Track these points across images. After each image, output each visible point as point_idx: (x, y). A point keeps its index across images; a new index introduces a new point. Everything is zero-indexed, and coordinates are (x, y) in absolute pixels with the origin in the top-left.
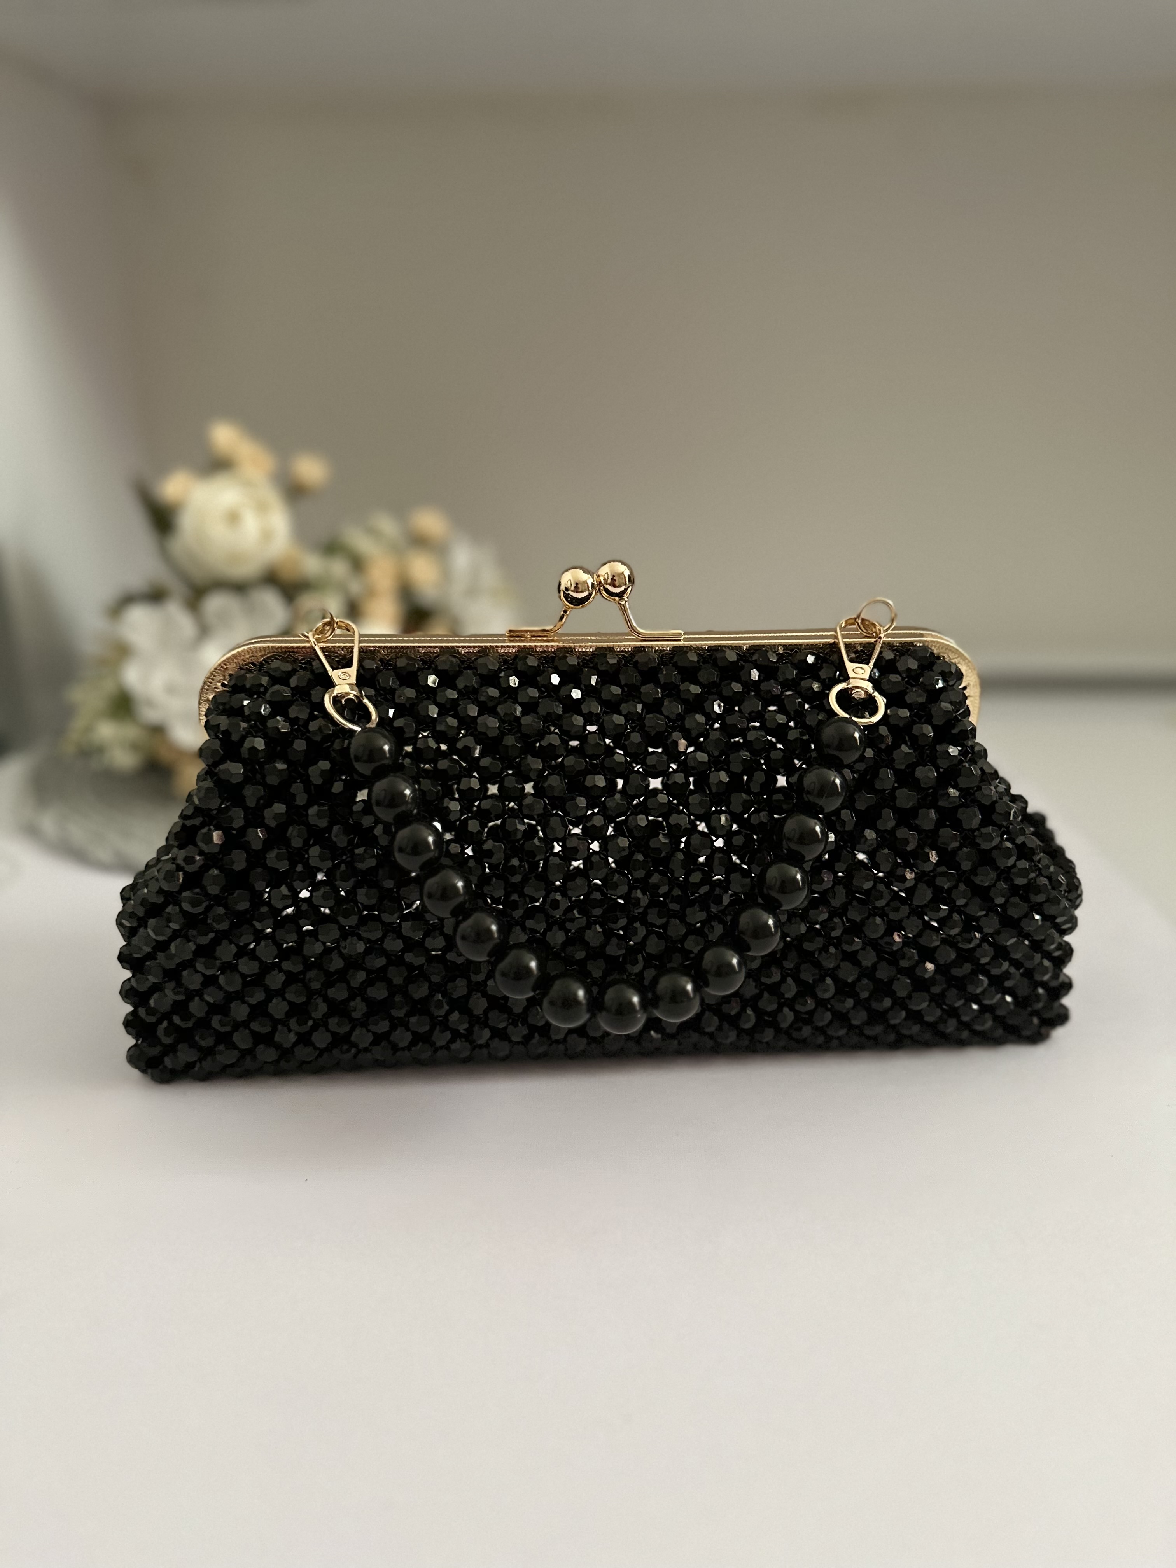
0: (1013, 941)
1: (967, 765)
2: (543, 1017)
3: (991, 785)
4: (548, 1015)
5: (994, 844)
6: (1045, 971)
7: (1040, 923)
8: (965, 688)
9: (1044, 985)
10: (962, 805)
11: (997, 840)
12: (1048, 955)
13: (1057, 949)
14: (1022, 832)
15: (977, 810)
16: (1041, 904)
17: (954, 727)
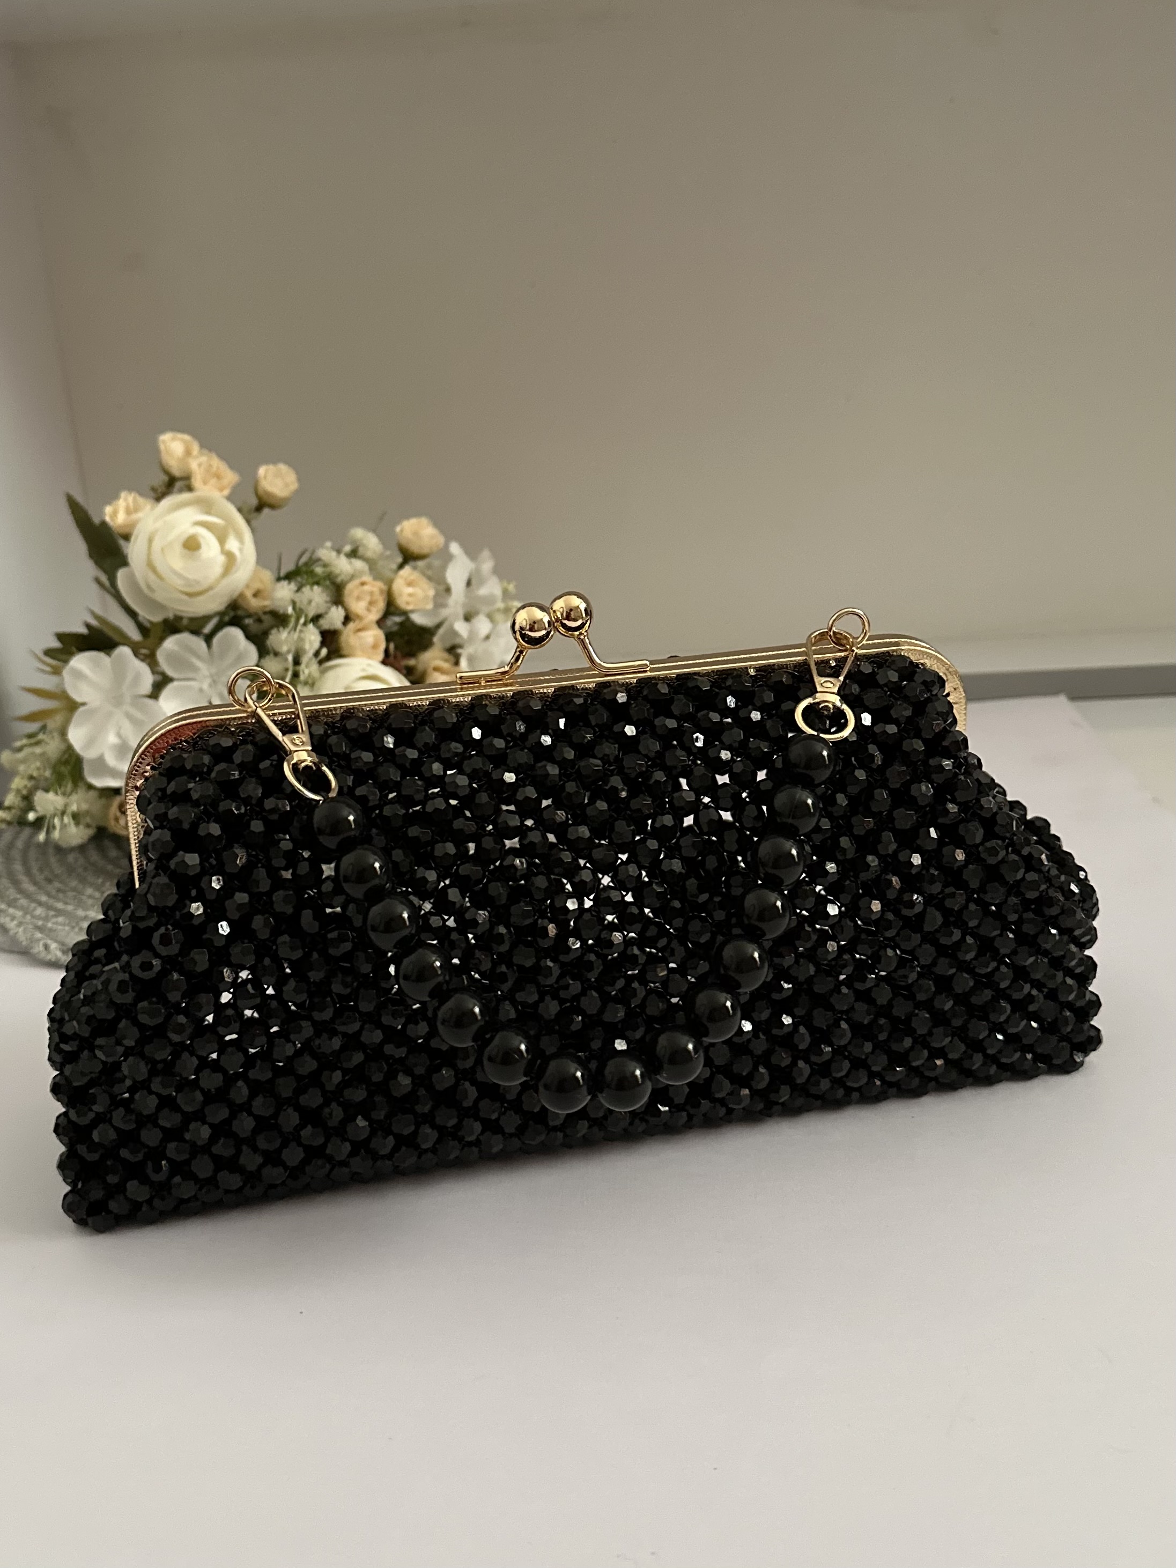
0: (1032, 959)
1: (962, 777)
2: (539, 1101)
3: (988, 795)
4: (545, 1100)
5: (1000, 857)
6: (1070, 989)
7: (1057, 938)
8: (948, 695)
9: (1070, 1006)
10: (963, 821)
11: (1002, 854)
12: (1069, 972)
13: (1078, 965)
14: (1028, 842)
15: (976, 824)
16: (1056, 917)
17: (944, 739)
